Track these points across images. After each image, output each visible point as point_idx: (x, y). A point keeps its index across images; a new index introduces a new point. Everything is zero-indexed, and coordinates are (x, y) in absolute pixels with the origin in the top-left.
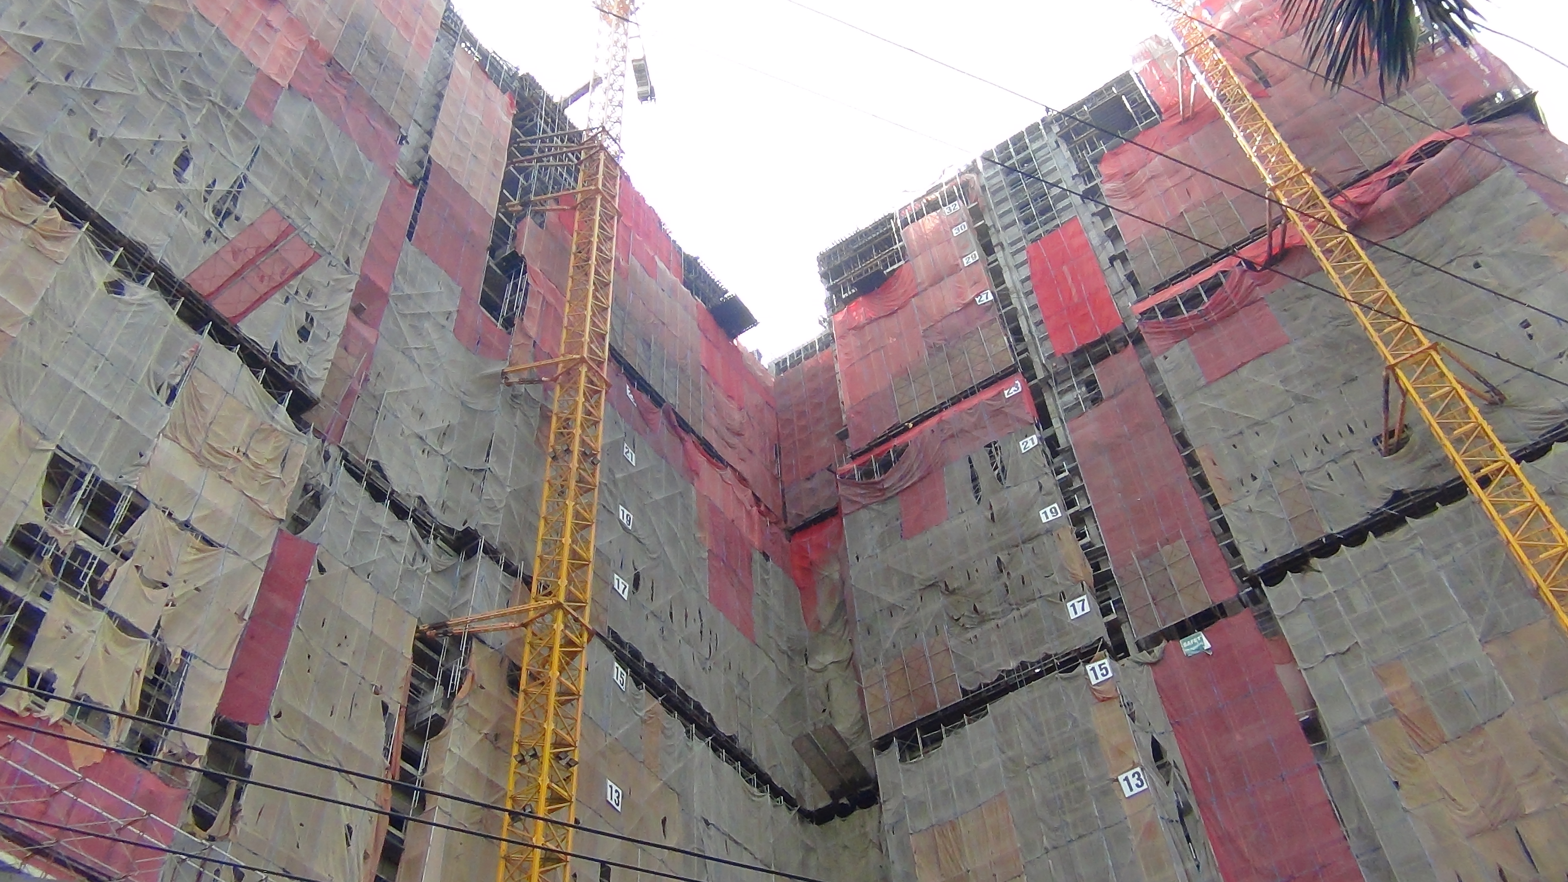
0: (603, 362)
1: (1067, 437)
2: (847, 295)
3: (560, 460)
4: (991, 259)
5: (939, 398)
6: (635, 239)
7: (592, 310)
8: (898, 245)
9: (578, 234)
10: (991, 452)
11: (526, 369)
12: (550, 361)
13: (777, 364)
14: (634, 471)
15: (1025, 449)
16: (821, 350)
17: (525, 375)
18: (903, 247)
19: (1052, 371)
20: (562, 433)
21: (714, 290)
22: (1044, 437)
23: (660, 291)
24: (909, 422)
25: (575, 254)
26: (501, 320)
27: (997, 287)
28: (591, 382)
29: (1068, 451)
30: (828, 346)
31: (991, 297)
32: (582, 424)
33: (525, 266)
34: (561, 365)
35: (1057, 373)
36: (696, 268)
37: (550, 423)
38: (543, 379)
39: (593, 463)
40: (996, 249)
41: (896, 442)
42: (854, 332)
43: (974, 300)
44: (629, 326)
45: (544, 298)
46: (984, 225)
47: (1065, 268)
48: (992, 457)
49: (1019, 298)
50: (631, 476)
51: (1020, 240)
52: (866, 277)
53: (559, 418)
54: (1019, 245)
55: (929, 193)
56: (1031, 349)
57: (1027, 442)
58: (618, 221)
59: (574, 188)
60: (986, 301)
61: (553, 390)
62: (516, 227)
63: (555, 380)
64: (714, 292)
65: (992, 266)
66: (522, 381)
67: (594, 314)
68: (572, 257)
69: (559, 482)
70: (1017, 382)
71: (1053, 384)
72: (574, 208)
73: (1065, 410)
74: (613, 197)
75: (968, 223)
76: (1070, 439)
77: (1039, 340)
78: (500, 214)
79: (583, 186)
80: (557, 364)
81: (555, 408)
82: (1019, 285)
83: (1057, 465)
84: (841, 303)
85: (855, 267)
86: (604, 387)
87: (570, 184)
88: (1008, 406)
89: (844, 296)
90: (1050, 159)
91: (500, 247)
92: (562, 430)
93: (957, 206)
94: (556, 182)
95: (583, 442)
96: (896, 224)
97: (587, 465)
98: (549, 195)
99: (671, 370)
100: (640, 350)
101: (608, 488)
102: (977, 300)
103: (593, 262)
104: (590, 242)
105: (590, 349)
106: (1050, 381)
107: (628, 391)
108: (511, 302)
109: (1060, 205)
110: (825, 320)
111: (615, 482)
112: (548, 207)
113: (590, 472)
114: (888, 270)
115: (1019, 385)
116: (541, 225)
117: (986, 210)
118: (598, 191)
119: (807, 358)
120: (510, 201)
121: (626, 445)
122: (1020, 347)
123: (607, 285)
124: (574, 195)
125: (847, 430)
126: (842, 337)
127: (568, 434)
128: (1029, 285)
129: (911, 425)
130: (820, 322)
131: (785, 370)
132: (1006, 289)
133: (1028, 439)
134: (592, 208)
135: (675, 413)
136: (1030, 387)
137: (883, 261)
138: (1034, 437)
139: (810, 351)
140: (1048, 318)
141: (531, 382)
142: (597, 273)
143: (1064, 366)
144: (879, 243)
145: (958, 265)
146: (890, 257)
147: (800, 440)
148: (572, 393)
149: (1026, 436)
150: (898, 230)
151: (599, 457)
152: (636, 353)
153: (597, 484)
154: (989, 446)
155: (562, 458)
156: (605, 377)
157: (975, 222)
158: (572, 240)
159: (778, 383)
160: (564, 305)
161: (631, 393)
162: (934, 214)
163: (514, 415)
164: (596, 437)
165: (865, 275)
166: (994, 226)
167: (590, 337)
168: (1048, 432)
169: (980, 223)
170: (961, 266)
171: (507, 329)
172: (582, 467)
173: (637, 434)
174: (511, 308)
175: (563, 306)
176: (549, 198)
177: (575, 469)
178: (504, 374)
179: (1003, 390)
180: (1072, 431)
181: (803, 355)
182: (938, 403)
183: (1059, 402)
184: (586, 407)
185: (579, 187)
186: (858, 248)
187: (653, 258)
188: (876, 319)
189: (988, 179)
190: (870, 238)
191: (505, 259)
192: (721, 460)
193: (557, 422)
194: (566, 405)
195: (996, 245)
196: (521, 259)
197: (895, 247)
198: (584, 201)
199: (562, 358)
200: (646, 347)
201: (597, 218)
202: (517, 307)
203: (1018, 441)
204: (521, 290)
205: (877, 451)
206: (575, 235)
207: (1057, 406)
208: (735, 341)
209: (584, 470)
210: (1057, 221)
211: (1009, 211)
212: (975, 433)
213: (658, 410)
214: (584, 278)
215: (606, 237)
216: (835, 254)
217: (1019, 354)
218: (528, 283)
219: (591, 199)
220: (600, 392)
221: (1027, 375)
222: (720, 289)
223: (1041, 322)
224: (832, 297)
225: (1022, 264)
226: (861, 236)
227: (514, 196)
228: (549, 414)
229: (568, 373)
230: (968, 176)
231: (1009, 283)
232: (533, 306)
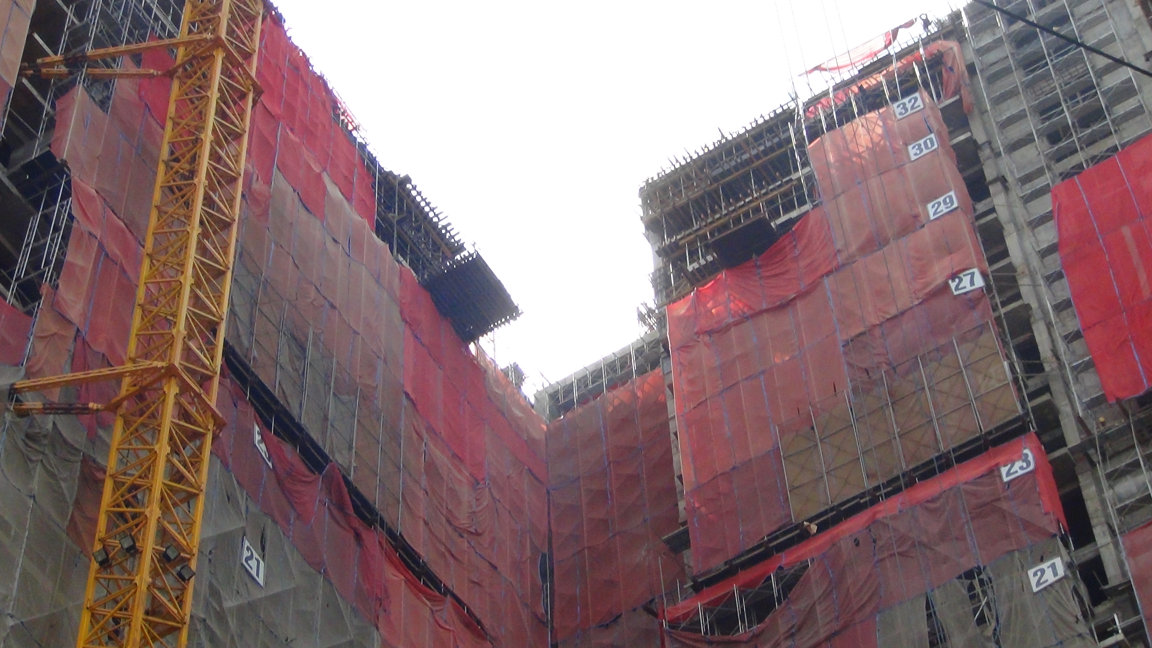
0: (210, 378)
1: (1121, 564)
2: (696, 265)
3: (115, 569)
4: (981, 207)
5: (870, 476)
6: (285, 138)
7: (196, 275)
8: (801, 173)
9: (176, 124)
10: (971, 588)
11: (55, 385)
12: (106, 371)
13: (554, 396)
14: (259, 595)
15: (1038, 584)
16: (641, 371)
17: (56, 396)
18: (809, 178)
19: (1095, 432)
20: (122, 515)
21: (434, 243)
22: (1076, 562)
23: (330, 243)
24: (811, 520)
25: (166, 163)
26: (14, 285)
27: (992, 261)
28: (185, 415)
29: (1123, 592)
30: (655, 364)
31: (979, 282)
32: (162, 498)
33: (68, 183)
34: (127, 381)
35: (1105, 437)
36: (401, 200)
37: (100, 494)
38: (91, 405)
39: (180, 575)
40: (992, 189)
41: (784, 559)
42: (707, 338)
43: (946, 287)
44: (265, 309)
45: (101, 246)
46: (971, 141)
47: (1126, 231)
48: (973, 597)
49: (1035, 285)
50: (252, 606)
51: (1040, 172)
52: (735, 232)
53: (118, 485)
54: (1039, 183)
55: (866, 72)
56: (1057, 387)
57: (1043, 571)
58: (255, 102)
59: (171, 35)
60: (969, 288)
61: (108, 427)
62: (53, 106)
63: (114, 408)
64: (436, 248)
65: (983, 221)
66: (49, 409)
67: (198, 283)
68: (162, 168)
69: (110, 612)
70: (1027, 451)
71: (1097, 458)
72: (170, 74)
73: (1121, 511)
74: (247, 56)
75: (939, 135)
76: (1127, 567)
77: (1074, 369)
78: (25, 81)
79: (190, 32)
80: (119, 377)
81: (112, 464)
82: (1035, 261)
83: (1101, 620)
84: (685, 281)
85: (714, 212)
86: (211, 427)
87: (163, 27)
88: (1006, 498)
89: (690, 268)
90: (1102, 19)
91: (21, 143)
92: (124, 509)
93: (919, 102)
94: (138, 24)
95: (163, 534)
96: (798, 131)
97: (169, 581)
98: (123, 47)
99: (345, 398)
100: (284, 359)
101: (207, 628)
102: (953, 285)
103: (201, 180)
104: (197, 142)
105: (188, 352)
106: (1091, 452)
107: (258, 438)
108: (37, 252)
109: (1121, 109)
110: (650, 311)
111: (221, 617)
112: (118, 70)
113: (173, 594)
114: (779, 221)
115: (1031, 458)
116: (103, 104)
117: (976, 111)
118: (217, 43)
119: (612, 386)
120: (48, 55)
121: (247, 544)
122: (1035, 383)
123: (226, 226)
124: (171, 49)
125: (686, 532)
126: (685, 348)
127: (135, 516)
128: (1054, 262)
129: (814, 528)
130: (642, 318)
131: (568, 407)
132: (1011, 267)
133: (1045, 566)
134: (204, 75)
135: (348, 483)
136: (1052, 462)
137: (771, 202)
138: (1058, 561)
139: (619, 373)
140: (1088, 327)
141: (67, 410)
142: (208, 201)
143: (1118, 424)
144: (764, 166)
145: (916, 217)
146: (785, 195)
147: (589, 548)
148: (148, 437)
149: (1042, 560)
150: (801, 145)
151: (193, 565)
152: (276, 362)
153: (187, 618)
154: (969, 575)
155: (120, 564)
156: (213, 404)
157: (952, 133)
158: (162, 137)
159: (550, 435)
160: (141, 263)
161: (263, 440)
162: (872, 115)
163: (29, 474)
164: (190, 525)
165: (733, 228)
166: (989, 143)
167: (188, 326)
168: (1086, 553)
169: (962, 137)
170: (923, 220)
171: (24, 304)
172: (159, 583)
173: (270, 521)
174: (35, 264)
175: (137, 265)
176: (123, 53)
177: (144, 588)
178: (13, 393)
179: (997, 466)
180: (1133, 553)
181: (605, 381)
182: (868, 485)
183: (1108, 494)
184: (173, 465)
185: (182, 34)
186: (723, 175)
187: (319, 176)
188: (752, 316)
189: (981, 52)
190: (746, 156)
191: (31, 167)
192: (433, 581)
193: (114, 491)
194: (132, 460)
195: (994, 181)
196: (62, 168)
197: (794, 176)
198: (190, 62)
199: (129, 366)
200: (296, 350)
201: (214, 95)
202: (48, 263)
203: (1024, 568)
204: (57, 229)
205: (745, 576)
206: (169, 125)
207: (1103, 502)
208: (472, 347)
209: (161, 589)
210: (1114, 140)
211: (1020, 116)
212: (942, 549)
213: (312, 477)
214: (182, 211)
215: (231, 133)
216: (676, 184)
217: (1032, 396)
218: (71, 217)
219: (204, 59)
220: (202, 435)
221: (1046, 438)
222: (448, 243)
223: (1077, 335)
224: (666, 267)
225: (1043, 220)
226: (729, 153)
227: (54, 45)
228: (99, 475)
229: (140, 396)
230: (942, 45)
231: (1015, 256)
232: (79, 261)
